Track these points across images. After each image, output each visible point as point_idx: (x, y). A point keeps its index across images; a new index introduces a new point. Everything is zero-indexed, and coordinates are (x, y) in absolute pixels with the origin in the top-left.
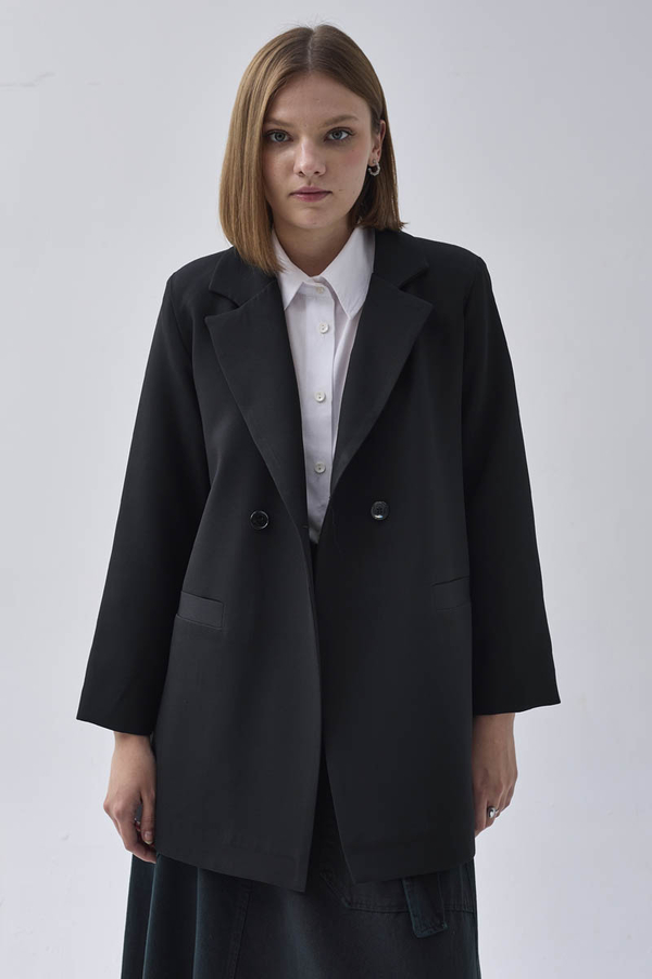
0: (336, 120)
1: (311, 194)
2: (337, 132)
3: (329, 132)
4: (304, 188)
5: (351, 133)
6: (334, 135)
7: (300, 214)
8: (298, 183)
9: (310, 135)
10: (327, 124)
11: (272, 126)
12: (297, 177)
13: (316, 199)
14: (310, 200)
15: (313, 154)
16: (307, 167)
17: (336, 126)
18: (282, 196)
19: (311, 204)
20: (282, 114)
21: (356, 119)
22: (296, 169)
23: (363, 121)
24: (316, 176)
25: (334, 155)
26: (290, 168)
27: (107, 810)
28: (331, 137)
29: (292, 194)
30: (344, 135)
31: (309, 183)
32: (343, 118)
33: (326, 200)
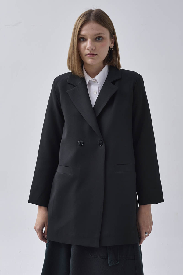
0: (98, 34)
1: (92, 55)
2: (99, 38)
4: (89, 53)
5: (103, 38)
6: (98, 38)
7: (89, 61)
8: (87, 52)
9: (91, 38)
10: (95, 35)
11: (80, 36)
12: (87, 50)
13: (93, 56)
14: (91, 56)
15: (91, 44)
16: (89, 47)
17: (98, 36)
18: (84, 55)
19: (91, 58)
20: (83, 33)
21: (104, 34)
22: (87, 48)
23: (106, 34)
24: (92, 50)
25: (98, 44)
26: (85, 47)
28: (97, 39)
29: (86, 55)
30: (101, 39)
31: (90, 52)
32: (100, 34)
33: (95, 57)
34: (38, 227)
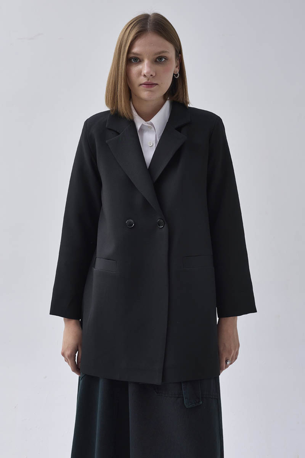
0: (160, 53)
1: (149, 85)
2: (160, 58)
3: (157, 58)
4: (145, 82)
5: (166, 59)
6: (159, 59)
7: (144, 94)
8: (143, 80)
9: (148, 59)
10: (156, 54)
11: (131, 55)
12: (143, 77)
13: (151, 87)
14: (148, 87)
15: (150, 67)
16: (147, 73)
17: (161, 55)
18: (136, 85)
19: (149, 89)
20: (136, 50)
21: (169, 53)
22: (142, 74)
23: (172, 54)
24: (151, 77)
25: (159, 68)
26: (140, 73)
27: (63, 354)
28: (158, 60)
29: (141, 85)
30: (164, 60)
31: (148, 80)
32: (163, 52)
33: (155, 88)
34: (68, 353)
